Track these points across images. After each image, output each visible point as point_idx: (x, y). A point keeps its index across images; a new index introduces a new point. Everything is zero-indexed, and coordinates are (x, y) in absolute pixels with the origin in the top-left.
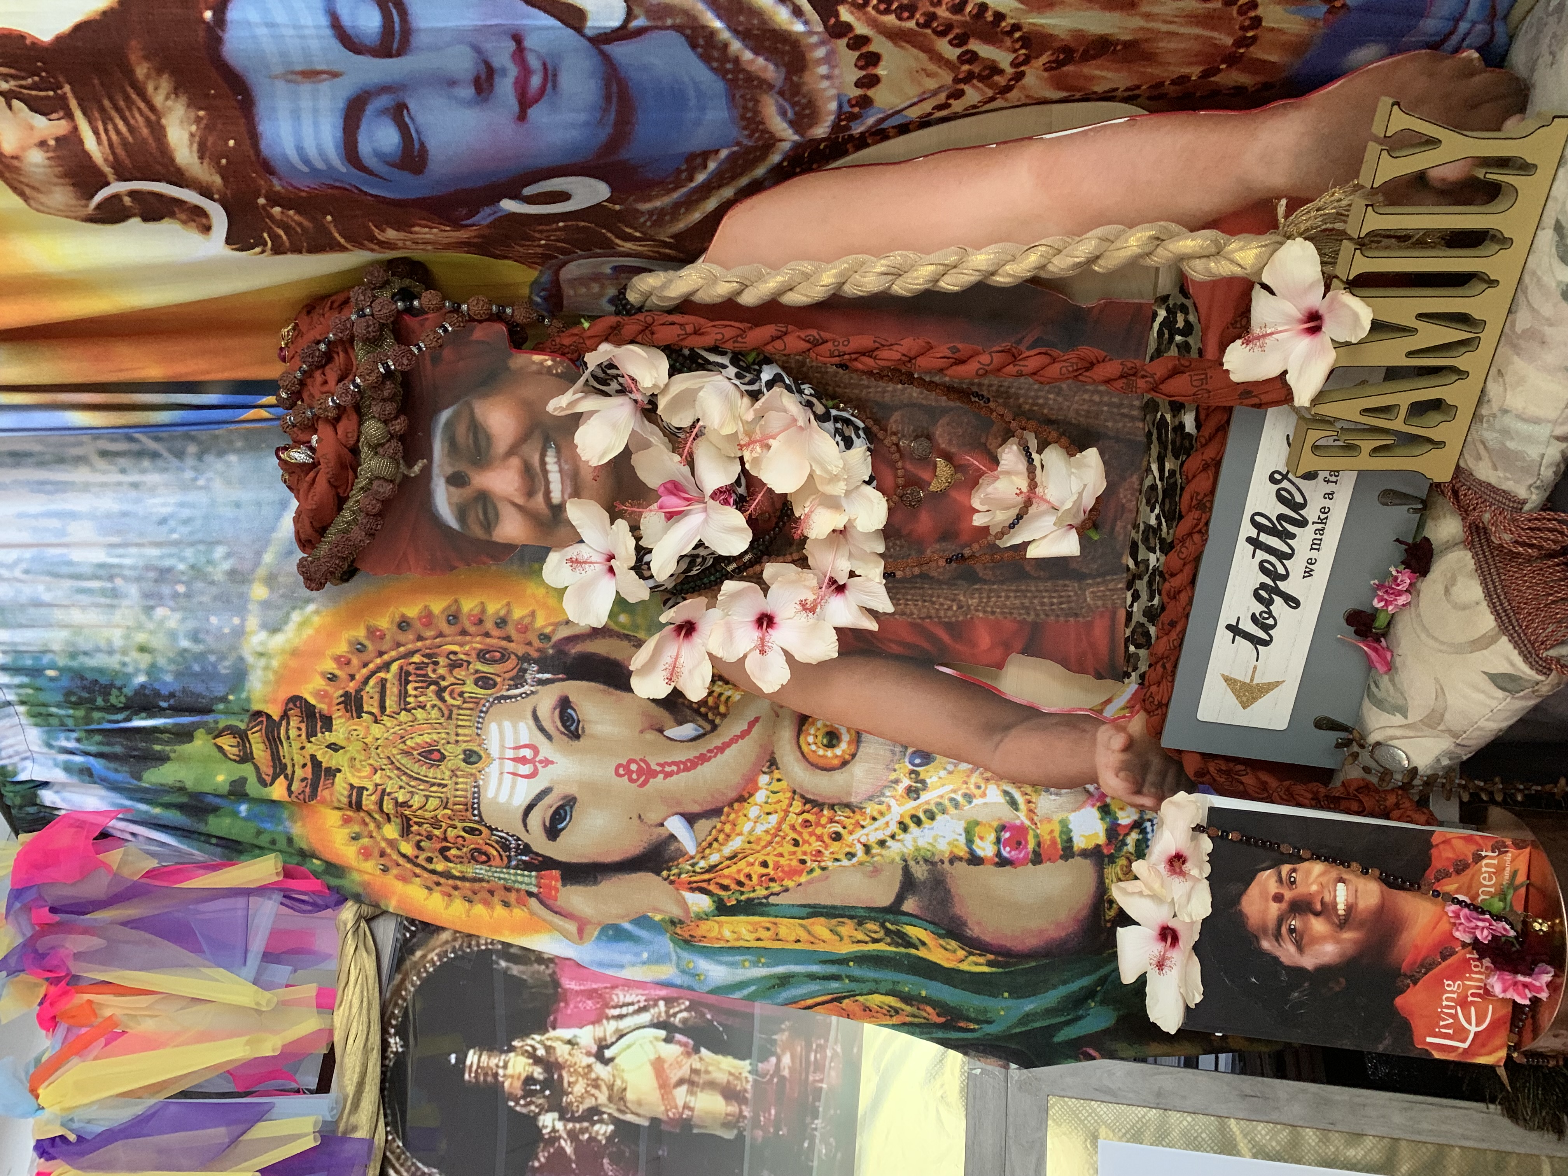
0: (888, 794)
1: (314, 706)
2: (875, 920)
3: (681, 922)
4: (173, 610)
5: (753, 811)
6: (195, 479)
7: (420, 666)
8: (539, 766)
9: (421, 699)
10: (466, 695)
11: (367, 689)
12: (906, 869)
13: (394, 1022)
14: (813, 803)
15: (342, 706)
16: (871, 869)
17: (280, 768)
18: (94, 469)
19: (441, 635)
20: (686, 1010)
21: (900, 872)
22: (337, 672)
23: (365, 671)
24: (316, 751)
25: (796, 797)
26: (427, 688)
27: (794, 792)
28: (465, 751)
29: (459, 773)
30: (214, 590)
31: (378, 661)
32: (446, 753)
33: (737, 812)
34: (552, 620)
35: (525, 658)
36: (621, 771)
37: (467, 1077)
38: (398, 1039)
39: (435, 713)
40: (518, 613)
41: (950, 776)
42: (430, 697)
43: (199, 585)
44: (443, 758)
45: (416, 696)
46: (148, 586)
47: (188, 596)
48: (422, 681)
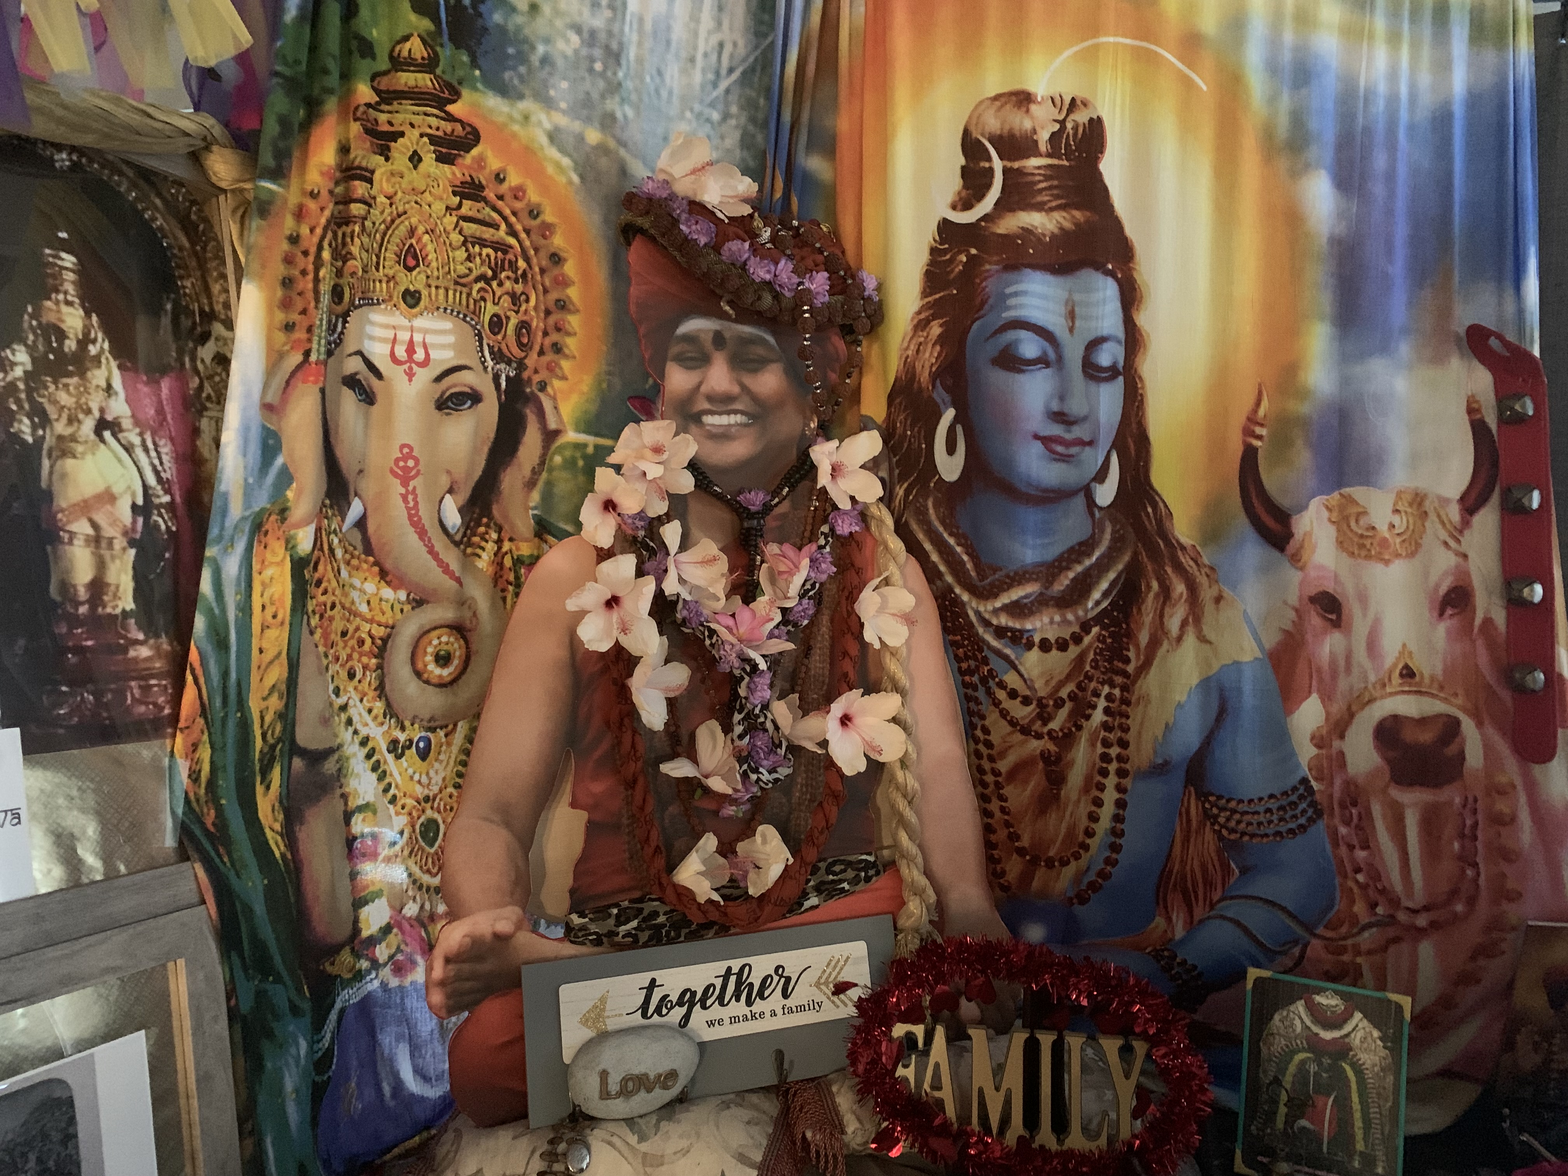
0: (393, 721)
1: (468, 152)
2: (284, 730)
3: (283, 520)
4: (576, 52)
5: (370, 587)
6: (692, 110)
7: (513, 266)
8: (406, 366)
9: (478, 259)
10: (483, 304)
11: (488, 209)
12: (330, 751)
13: (84, 160)
14: (382, 648)
15: (469, 179)
16: (327, 715)
17: (388, 97)
18: (709, 33)
19: (546, 291)
20: (168, 527)
21: (327, 746)
22: (506, 185)
23: (507, 212)
24: (410, 138)
25: (388, 630)
26: (490, 268)
27: (393, 627)
28: (419, 292)
29: (392, 284)
30: (595, 96)
31: (519, 227)
32: (414, 273)
33: (368, 570)
34: (559, 396)
35: (521, 366)
36: (406, 450)
37: (48, 251)
38: (67, 163)
39: (462, 269)
40: (565, 364)
41: (408, 778)
42: (479, 268)
43: (601, 84)
44: (410, 269)
45: (480, 255)
46: (602, 36)
47: (591, 70)
48: (496, 264)
